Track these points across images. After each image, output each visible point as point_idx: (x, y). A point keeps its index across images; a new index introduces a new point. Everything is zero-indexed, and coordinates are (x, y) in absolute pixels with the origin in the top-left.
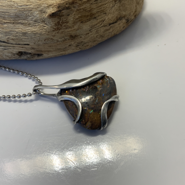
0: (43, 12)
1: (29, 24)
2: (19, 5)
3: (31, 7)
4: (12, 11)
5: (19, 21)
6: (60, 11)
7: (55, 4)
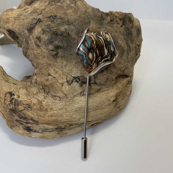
0: (109, 100)
1: (103, 108)
2: (98, 100)
3: (103, 99)
4: (95, 104)
5: (98, 109)
6: (117, 98)
7: (114, 95)
